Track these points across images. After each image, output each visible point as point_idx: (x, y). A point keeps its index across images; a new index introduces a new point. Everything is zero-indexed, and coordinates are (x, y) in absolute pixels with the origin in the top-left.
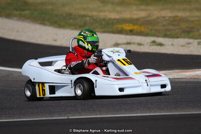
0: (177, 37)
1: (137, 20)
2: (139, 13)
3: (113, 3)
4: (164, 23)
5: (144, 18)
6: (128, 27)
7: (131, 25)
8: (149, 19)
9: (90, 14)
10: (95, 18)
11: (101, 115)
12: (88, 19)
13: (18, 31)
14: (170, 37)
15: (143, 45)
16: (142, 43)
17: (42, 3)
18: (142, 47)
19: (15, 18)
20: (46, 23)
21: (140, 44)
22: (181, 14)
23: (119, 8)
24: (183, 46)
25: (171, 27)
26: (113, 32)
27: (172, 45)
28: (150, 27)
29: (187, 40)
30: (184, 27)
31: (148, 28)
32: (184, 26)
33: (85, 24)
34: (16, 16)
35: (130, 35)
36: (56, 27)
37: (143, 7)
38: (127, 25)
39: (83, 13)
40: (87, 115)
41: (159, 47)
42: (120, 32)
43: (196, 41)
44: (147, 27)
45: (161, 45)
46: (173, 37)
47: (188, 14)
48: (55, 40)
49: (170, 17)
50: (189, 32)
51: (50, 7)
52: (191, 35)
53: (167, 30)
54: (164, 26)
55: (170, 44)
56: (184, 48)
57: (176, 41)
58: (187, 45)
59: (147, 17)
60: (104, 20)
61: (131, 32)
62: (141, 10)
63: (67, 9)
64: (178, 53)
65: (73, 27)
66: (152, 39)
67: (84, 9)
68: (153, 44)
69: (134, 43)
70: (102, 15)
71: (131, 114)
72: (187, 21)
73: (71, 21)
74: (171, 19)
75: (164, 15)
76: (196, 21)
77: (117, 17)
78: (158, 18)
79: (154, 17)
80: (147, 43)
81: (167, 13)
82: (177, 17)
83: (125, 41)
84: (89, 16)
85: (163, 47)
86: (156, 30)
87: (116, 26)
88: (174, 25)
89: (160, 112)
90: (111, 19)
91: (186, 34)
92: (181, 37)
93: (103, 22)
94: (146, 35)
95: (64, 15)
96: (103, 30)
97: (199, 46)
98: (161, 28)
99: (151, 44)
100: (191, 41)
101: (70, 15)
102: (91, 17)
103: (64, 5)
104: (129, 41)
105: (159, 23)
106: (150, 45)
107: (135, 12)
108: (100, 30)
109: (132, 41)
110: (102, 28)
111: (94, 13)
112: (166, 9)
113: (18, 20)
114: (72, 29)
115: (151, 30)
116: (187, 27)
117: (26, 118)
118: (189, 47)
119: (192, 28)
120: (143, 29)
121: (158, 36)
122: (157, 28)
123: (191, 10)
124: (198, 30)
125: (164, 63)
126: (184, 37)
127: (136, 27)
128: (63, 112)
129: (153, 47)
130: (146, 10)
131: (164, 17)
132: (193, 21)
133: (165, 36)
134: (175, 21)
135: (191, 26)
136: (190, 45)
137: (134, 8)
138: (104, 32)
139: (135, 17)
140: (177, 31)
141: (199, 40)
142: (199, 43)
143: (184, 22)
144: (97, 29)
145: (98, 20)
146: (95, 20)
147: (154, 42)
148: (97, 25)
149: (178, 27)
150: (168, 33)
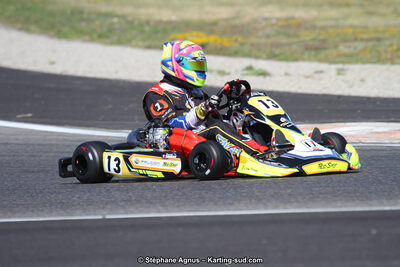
0: (296, 60)
1: (215, 24)
2: (216, 10)
4: (269, 31)
5: (226, 20)
6: (196, 38)
7: (201, 34)
8: (238, 22)
9: (119, 10)
10: (130, 19)
11: (168, 211)
12: (115, 20)
14: (281, 60)
15: (229, 74)
16: (227, 71)
18: (226, 77)
20: (32, 28)
21: (222, 73)
22: (300, 14)
24: (307, 77)
25: (283, 40)
27: (287, 74)
28: (240, 39)
29: (316, 66)
30: (307, 38)
31: (236, 41)
32: (307, 36)
33: (111, 30)
36: (52, 37)
38: (195, 33)
39: (104, 8)
40: (140, 212)
41: (261, 78)
43: (334, 67)
44: (234, 37)
45: (264, 74)
46: (286, 59)
47: (314, 13)
48: (53, 63)
49: (278, 19)
50: (317, 49)
52: (323, 54)
53: (273, 45)
54: (268, 36)
55: (282, 72)
56: (309, 80)
57: (293, 66)
58: (316, 75)
59: (234, 18)
60: (148, 23)
64: (300, 91)
65: (87, 38)
66: (247, 62)
68: (249, 72)
69: (211, 71)
70: (143, 13)
72: (314, 28)
73: (83, 24)
74: (281, 23)
75: (267, 15)
76: (331, 27)
77: (174, 18)
78: (255, 21)
79: (247, 19)
80: (237, 71)
82: (293, 18)
84: (117, 16)
85: (268, 78)
86: (252, 45)
87: (173, 36)
88: (288, 36)
90: (160, 22)
91: (313, 53)
92: (303, 60)
93: (147, 28)
94: (234, 54)
95: (69, 12)
96: (147, 43)
97: (341, 77)
98: (264, 40)
99: (245, 72)
100: (324, 66)
101: (79, 13)
102: (122, 17)
105: (256, 30)
106: (243, 75)
107: (208, 8)
108: (141, 44)
110: (144, 40)
111: (128, 10)
114: (85, 41)
115: (242, 44)
116: (314, 39)
118: (320, 79)
119: (324, 41)
120: (226, 42)
121: (257, 57)
122: (253, 40)
123: (319, 6)
124: (336, 47)
126: (310, 60)
127: (212, 39)
131: (266, 19)
132: (323, 28)
133: (272, 57)
134: (290, 27)
135: (321, 37)
136: (321, 75)
138: (149, 47)
139: (210, 18)
140: (294, 47)
141: (340, 66)
142: (340, 72)
143: (307, 29)
144: (134, 42)
145: (136, 23)
146: (130, 23)
147: (250, 68)
148: (134, 33)
149: (295, 40)
150: (277, 51)
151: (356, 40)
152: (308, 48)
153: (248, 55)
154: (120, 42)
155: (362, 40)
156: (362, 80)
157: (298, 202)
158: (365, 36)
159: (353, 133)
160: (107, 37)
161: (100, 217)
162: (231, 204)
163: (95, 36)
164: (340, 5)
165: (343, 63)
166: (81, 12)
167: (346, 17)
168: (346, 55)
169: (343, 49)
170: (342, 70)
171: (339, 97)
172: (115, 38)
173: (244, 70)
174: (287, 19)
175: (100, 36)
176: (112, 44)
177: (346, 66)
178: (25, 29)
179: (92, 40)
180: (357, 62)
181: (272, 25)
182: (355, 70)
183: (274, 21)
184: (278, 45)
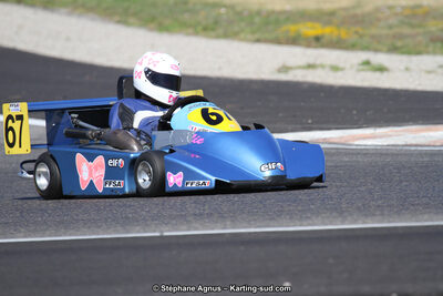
0: (419, 53)
1: (332, 14)
4: (393, 21)
5: (345, 9)
6: (310, 30)
7: (318, 26)
8: (359, 11)
10: (239, 9)
12: (223, 10)
13: (68, 39)
14: (403, 53)
15: (342, 69)
16: (341, 65)
18: (340, 74)
19: (64, 10)
20: (131, 20)
21: (335, 68)
24: (429, 72)
25: (407, 30)
26: (278, 41)
27: (407, 69)
28: (361, 30)
29: (440, 59)
30: (433, 29)
31: (356, 32)
32: (434, 27)
33: (216, 22)
34: (64, 5)
35: (316, 47)
36: (151, 30)
38: (309, 24)
41: (378, 74)
42: (294, 41)
44: (354, 29)
45: (381, 69)
46: (409, 53)
49: (403, 8)
53: (395, 36)
54: (390, 27)
55: (402, 68)
56: (431, 76)
57: (416, 60)
58: (440, 70)
59: (354, 7)
60: (259, 13)
61: (318, 41)
64: (420, 88)
65: (191, 31)
66: (364, 56)
68: (365, 67)
69: (323, 66)
73: (186, 16)
74: (407, 12)
75: (391, 2)
77: (288, 7)
78: (378, 10)
79: (368, 8)
80: (352, 67)
82: (420, 6)
83: (303, 61)
84: (225, 6)
85: (385, 74)
86: (373, 37)
87: (284, 28)
88: (412, 26)
90: (273, 12)
91: (439, 45)
92: (428, 53)
93: (257, 20)
94: (352, 47)
96: (257, 36)
98: (385, 32)
99: (361, 67)
101: (183, 4)
102: (231, 7)
104: (311, 61)
105: (379, 20)
106: (359, 71)
108: (249, 36)
109: (318, 62)
110: (253, 33)
113: (70, 14)
114: (188, 34)
115: (361, 36)
116: (441, 29)
120: (343, 33)
121: (376, 51)
122: (374, 31)
125: (385, 110)
126: (434, 53)
127: (327, 31)
129: (363, 74)
131: (390, 8)
133: (393, 49)
134: (415, 16)
138: (258, 41)
139: (328, 7)
140: (420, 38)
143: (434, 18)
144: (242, 36)
145: (245, 13)
146: (239, 14)
147: (367, 63)
148: (243, 24)
149: (421, 30)
150: (399, 44)
152: (434, 40)
153: (366, 48)
154: (226, 36)
157: (382, 215)
160: (213, 29)
161: (157, 234)
163: (200, 28)
166: (186, 2)
172: (220, 31)
173: (360, 65)
174: (414, 7)
175: (205, 29)
176: (218, 37)
178: (123, 22)
179: (196, 34)
181: (396, 14)
183: (399, 10)
184: (401, 37)
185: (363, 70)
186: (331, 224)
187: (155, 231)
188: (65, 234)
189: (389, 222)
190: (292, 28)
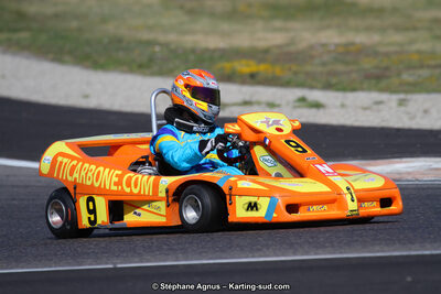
0: (354, 90)
1: (266, 51)
2: (269, 36)
3: (212, 15)
4: (326, 58)
5: (279, 47)
6: (245, 67)
7: (252, 63)
8: (292, 49)
9: (162, 38)
10: (173, 47)
12: (157, 49)
13: (3, 77)
14: (338, 90)
15: (279, 106)
16: (277, 102)
17: (56, 16)
18: (276, 110)
21: (271, 105)
22: (361, 39)
23: (225, 26)
24: (365, 109)
25: (340, 68)
27: (343, 106)
28: (294, 68)
29: (375, 96)
30: (367, 66)
31: (290, 69)
32: (368, 64)
33: (151, 60)
35: (251, 84)
36: (87, 67)
37: (278, 23)
38: (244, 62)
39: (145, 36)
41: (314, 111)
42: (229, 78)
43: (395, 98)
44: (287, 66)
45: (317, 106)
46: (344, 89)
47: (376, 38)
48: (86, 96)
49: (337, 45)
50: (378, 78)
51: (74, 24)
52: (384, 83)
53: (330, 74)
54: (324, 64)
55: (338, 103)
56: (368, 112)
57: (351, 97)
58: (375, 107)
59: (287, 45)
60: (193, 51)
61: (252, 79)
62: (275, 30)
63: (111, 28)
64: (357, 124)
65: (125, 68)
66: (300, 93)
67: (150, 28)
68: (301, 104)
69: (259, 103)
70: (189, 41)
71: (253, 257)
72: (376, 54)
73: (121, 54)
74: (341, 50)
75: (324, 40)
76: (396, 53)
77: (222, 45)
78: (311, 47)
79: (302, 45)
80: (288, 104)
81: (332, 37)
82: (353, 44)
83: (239, 98)
84: (159, 44)
85: (321, 110)
86: (307, 74)
87: (219, 66)
88: (347, 63)
89: (316, 254)
90: (207, 50)
91: (373, 82)
92: (362, 89)
93: (191, 58)
94: (286, 84)
95: (106, 40)
97: (403, 108)
98: (320, 69)
99: (297, 104)
100: (384, 97)
101: (117, 42)
102: (165, 45)
103: (104, 20)
104: (247, 98)
105: (312, 57)
106: (295, 107)
107: (260, 35)
109: (254, 99)
111: (172, 37)
112: (328, 27)
113: (5, 52)
114: (123, 72)
115: (296, 73)
116: (376, 67)
117: (22, 268)
118: (379, 111)
119: (387, 68)
120: (278, 71)
121: (312, 87)
122: (308, 68)
123: (383, 30)
124: (399, 74)
125: (324, 146)
126: (369, 89)
127: (262, 68)
128: (103, 253)
129: (300, 110)
130: (286, 30)
131: (324, 45)
132: (387, 55)
133: (328, 86)
134: (349, 54)
135: (384, 65)
136: (381, 106)
137: (260, 24)
139: (262, 44)
140: (354, 75)
141: (402, 96)
142: (402, 103)
143: (368, 55)
145: (180, 51)
146: (174, 52)
147: (303, 100)
148: (177, 62)
149: (354, 67)
150: (334, 81)
151: (422, 66)
152: (368, 77)
153: (302, 85)
154: (161, 73)
155: (429, 67)
156: (426, 112)
157: (333, 246)
158: (432, 63)
159: (410, 170)
160: (148, 67)
161: (111, 266)
162: (259, 250)
163: (134, 66)
164: (406, 29)
165: (406, 92)
166: (120, 40)
167: (412, 42)
168: (409, 84)
169: (406, 77)
170: (404, 100)
171: (398, 130)
172: (156, 68)
173: (296, 101)
174: (347, 45)
175: (140, 67)
176: (153, 74)
177: (409, 96)
178: (58, 60)
179: (131, 71)
180: (420, 92)
181: (329, 52)
182: (419, 101)
183: (332, 48)
184: (335, 74)
185: (299, 107)
186: (283, 255)
187: (107, 264)
188: (17, 267)
189: (341, 253)
190: (227, 66)
